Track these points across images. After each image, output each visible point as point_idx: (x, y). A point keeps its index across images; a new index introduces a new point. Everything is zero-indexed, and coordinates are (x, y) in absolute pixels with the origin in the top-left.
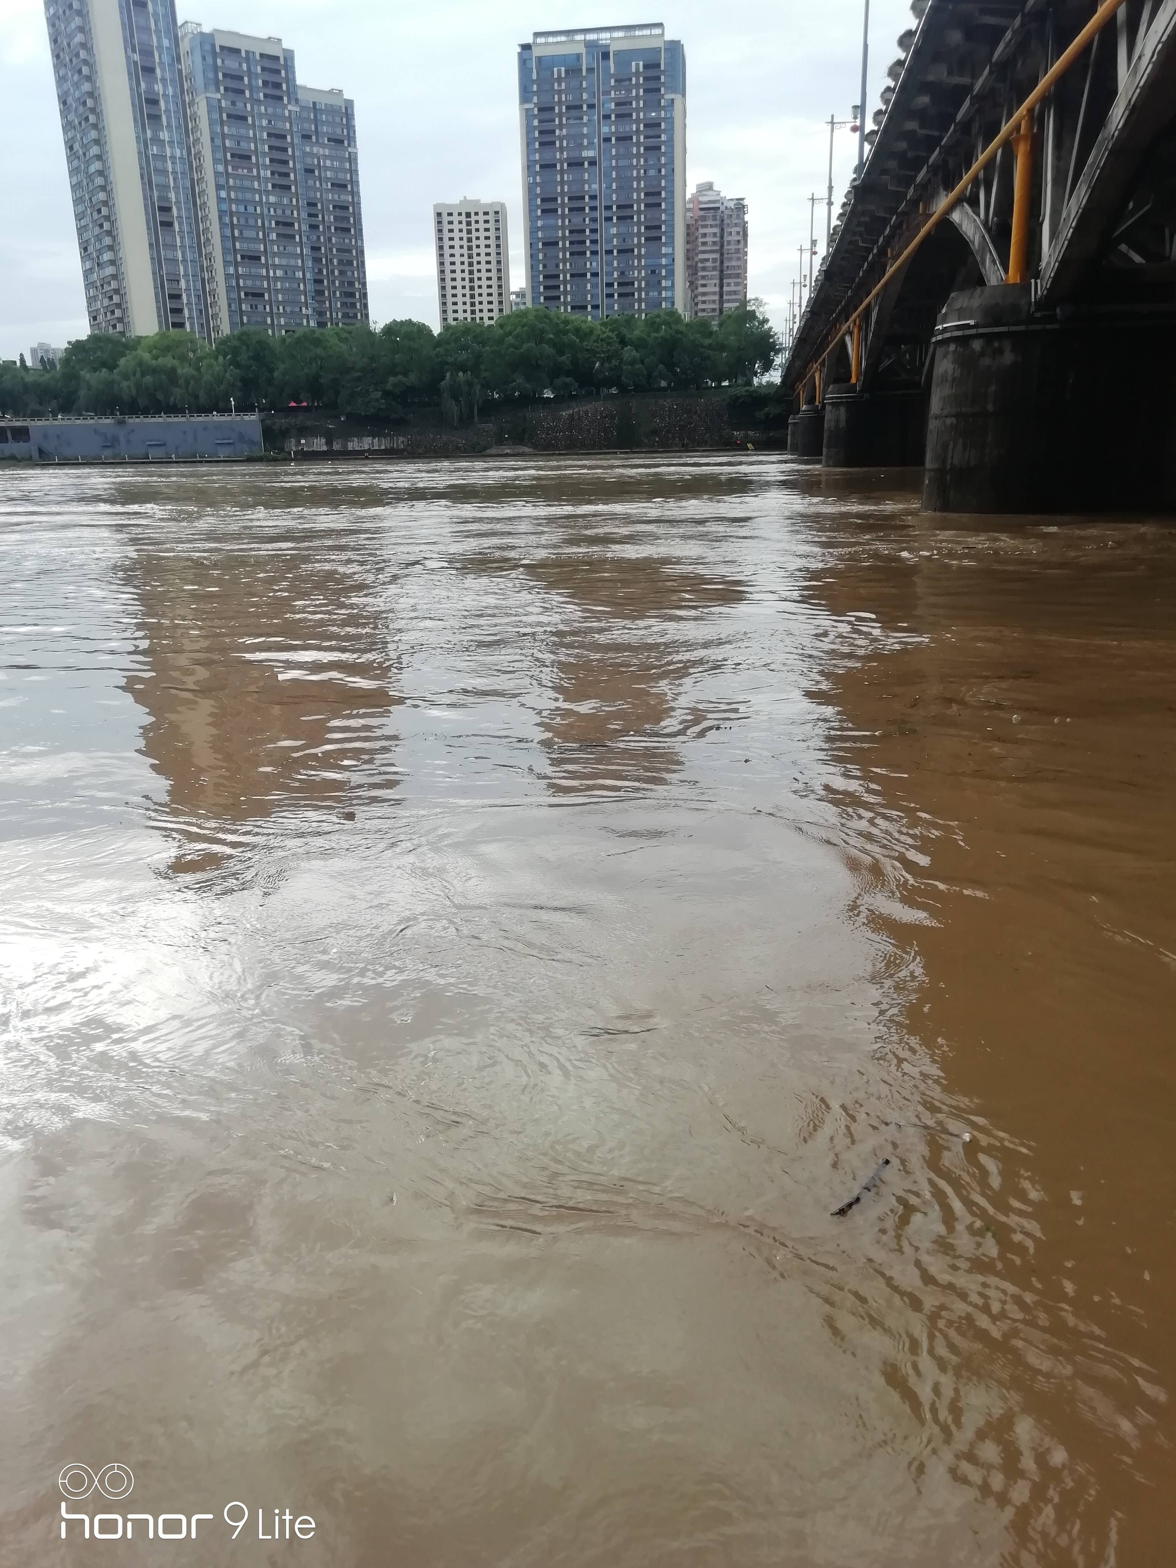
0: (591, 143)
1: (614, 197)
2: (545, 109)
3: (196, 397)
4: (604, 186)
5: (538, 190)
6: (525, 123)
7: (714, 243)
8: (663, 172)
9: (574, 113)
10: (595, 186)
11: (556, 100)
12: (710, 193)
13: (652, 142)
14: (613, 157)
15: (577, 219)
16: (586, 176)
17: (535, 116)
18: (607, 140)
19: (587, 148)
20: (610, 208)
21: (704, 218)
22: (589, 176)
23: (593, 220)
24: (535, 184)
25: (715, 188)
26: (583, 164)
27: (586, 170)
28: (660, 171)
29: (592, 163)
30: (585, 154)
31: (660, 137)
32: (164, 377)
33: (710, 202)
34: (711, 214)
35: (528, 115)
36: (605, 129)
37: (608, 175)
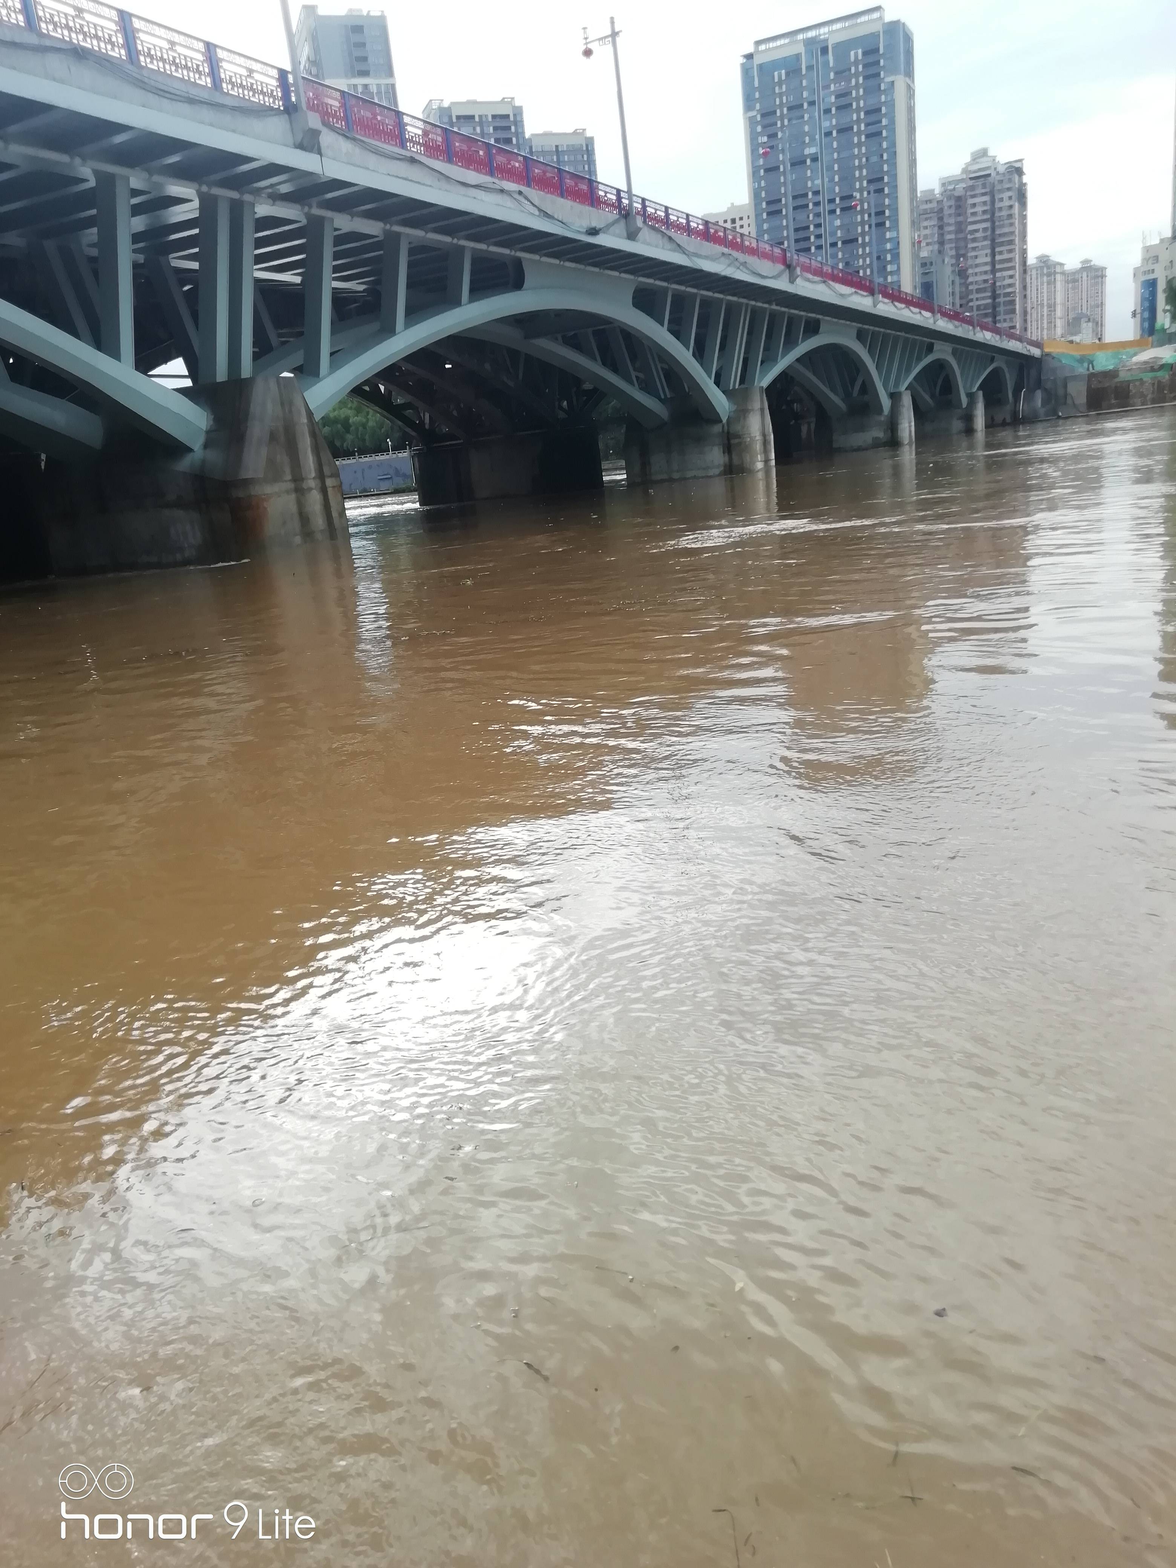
0: (812, 139)
1: (837, 189)
2: (768, 114)
3: (364, 440)
4: (826, 180)
5: (763, 194)
6: (749, 130)
7: (984, 212)
8: (885, 157)
9: (796, 113)
10: (818, 182)
11: (778, 103)
12: (984, 159)
13: (873, 129)
14: (835, 150)
15: (801, 216)
16: (809, 173)
17: (757, 123)
18: (828, 134)
19: (809, 145)
20: (832, 201)
21: (972, 188)
22: (812, 172)
23: (818, 215)
24: (761, 188)
25: (991, 153)
26: (805, 162)
27: (809, 167)
28: (882, 156)
29: (815, 159)
30: (807, 151)
31: (880, 122)
32: (339, 426)
33: (980, 170)
34: (980, 182)
35: (751, 123)
36: (826, 124)
37: (830, 168)
